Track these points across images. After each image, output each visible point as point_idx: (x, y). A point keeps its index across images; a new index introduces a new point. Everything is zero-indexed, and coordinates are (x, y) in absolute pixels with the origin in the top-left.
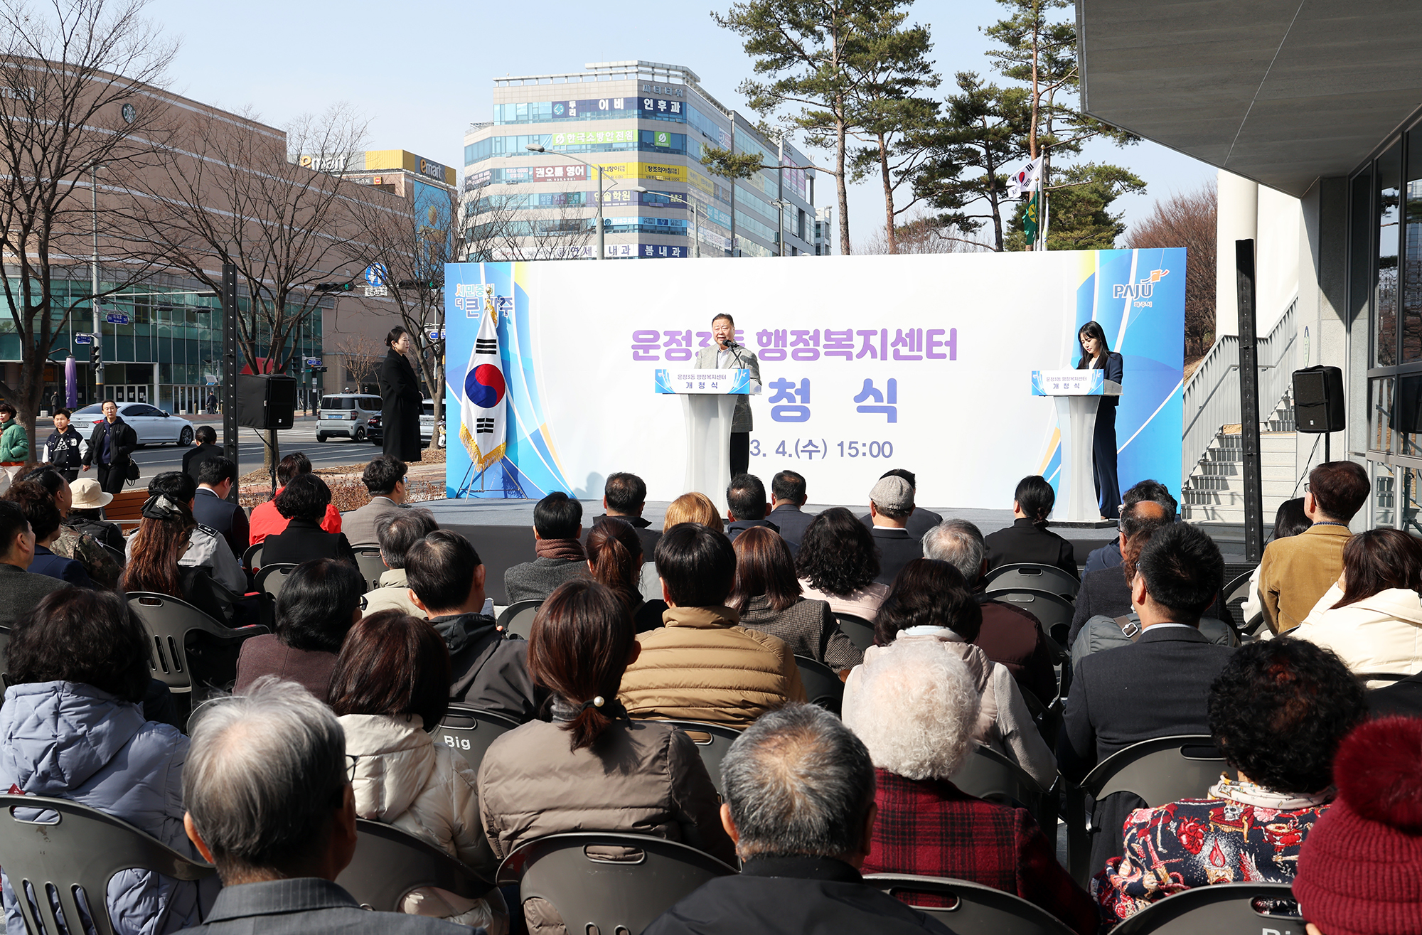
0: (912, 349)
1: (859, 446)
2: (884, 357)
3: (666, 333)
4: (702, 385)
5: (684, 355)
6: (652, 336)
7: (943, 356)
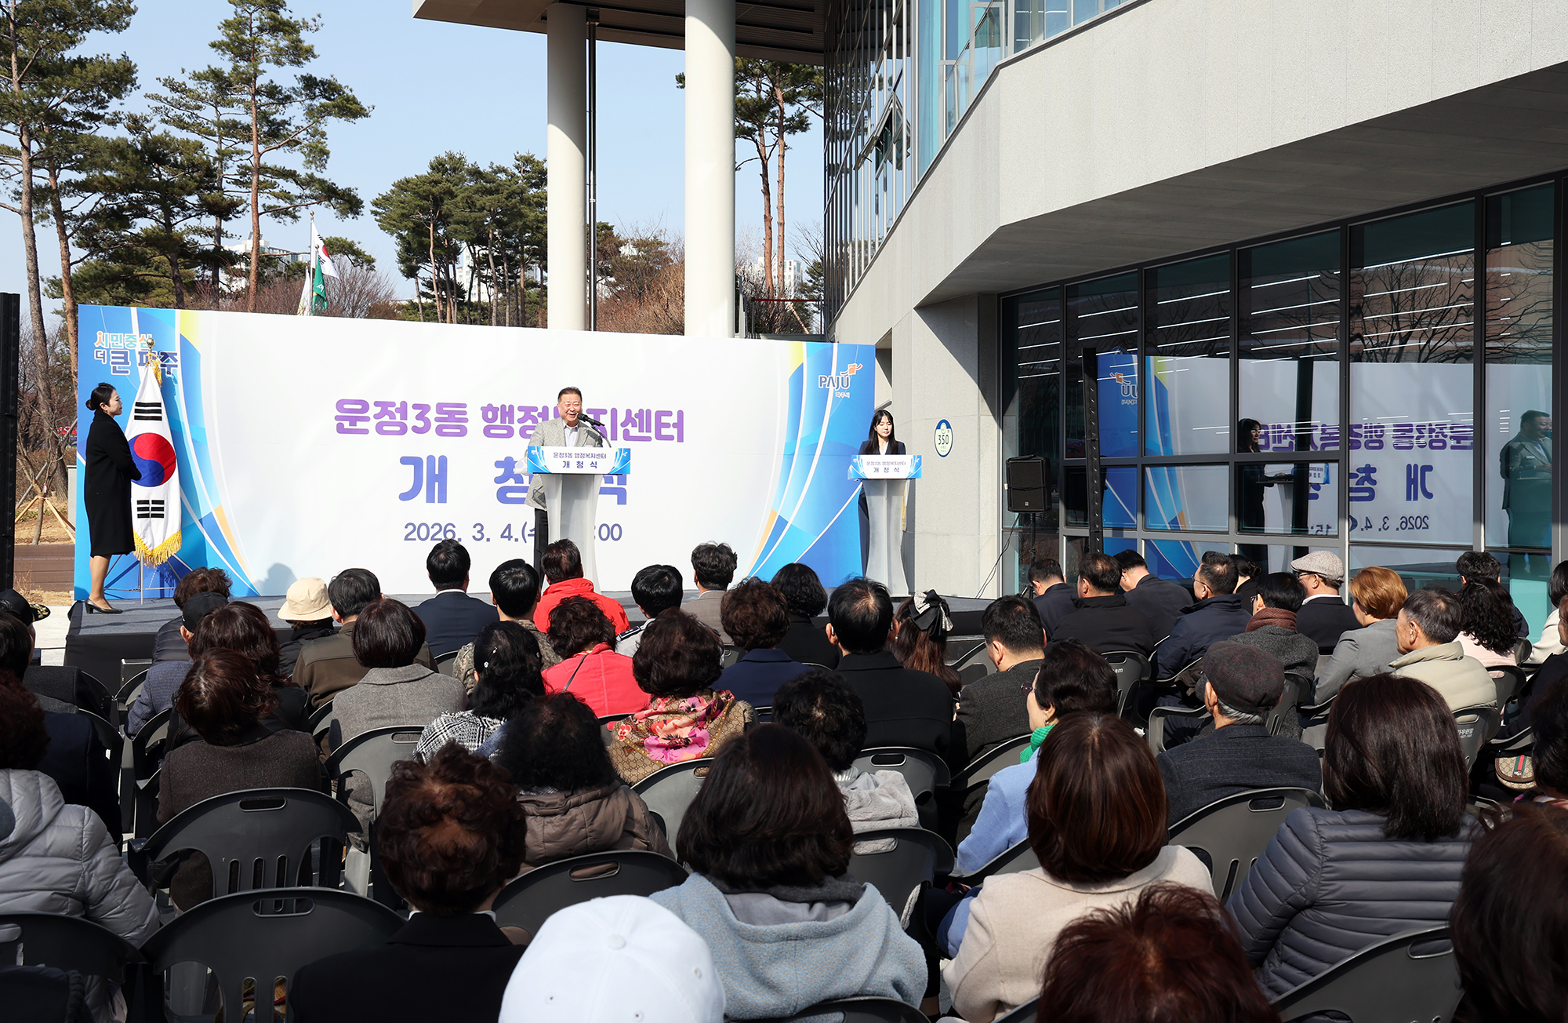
0: (641, 430)
3: (377, 404)
4: (580, 465)
5: (398, 428)
6: (359, 407)
7: (671, 438)
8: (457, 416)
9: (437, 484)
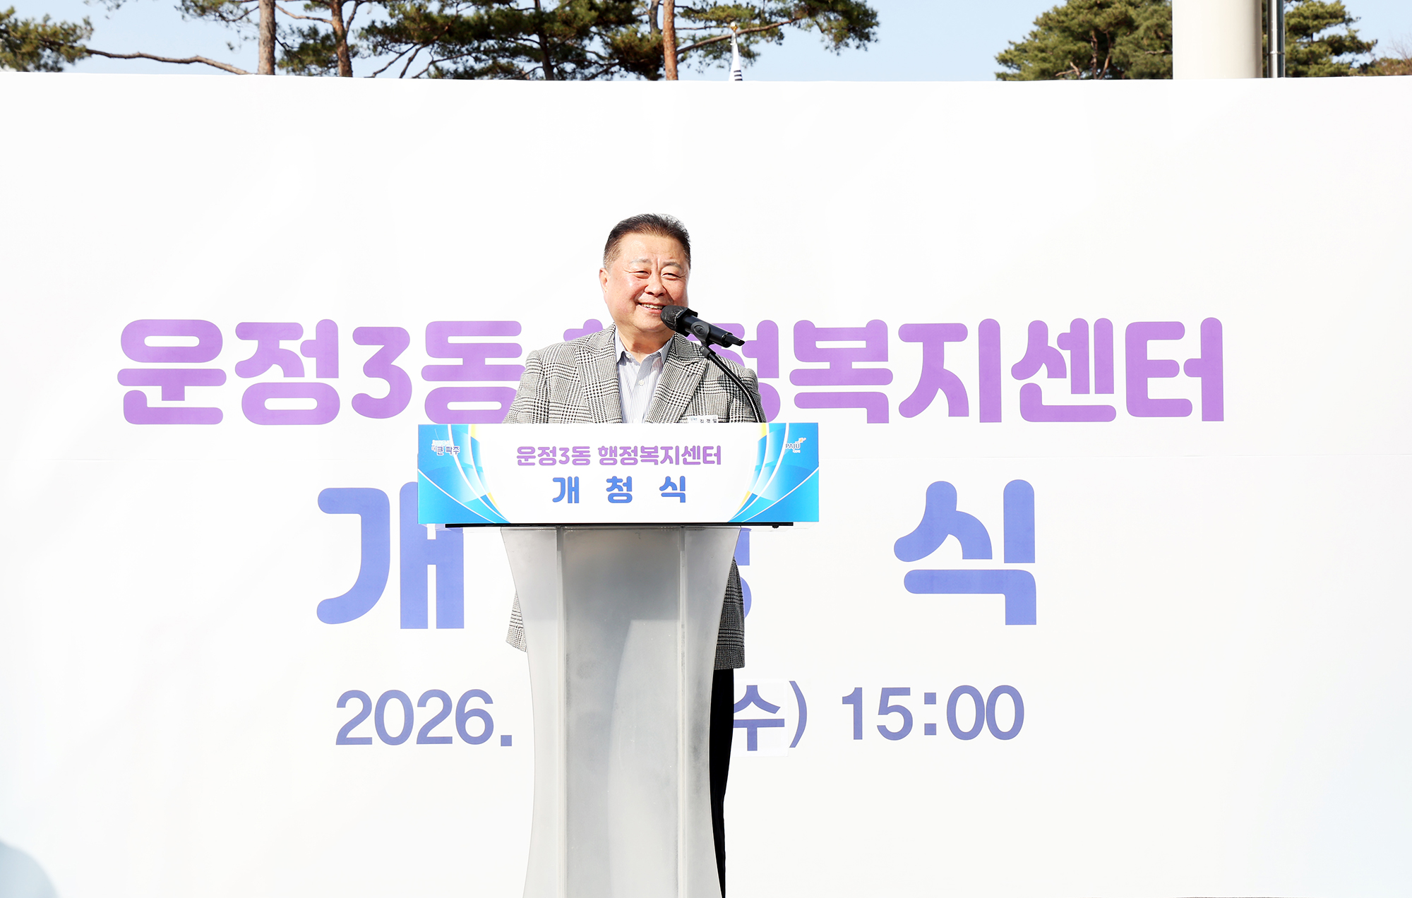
0: (1079, 386)
1: (913, 703)
2: (991, 412)
3: (245, 331)
5: (310, 404)
6: (193, 341)
7: (1180, 408)
8: (489, 361)
9: (432, 570)
